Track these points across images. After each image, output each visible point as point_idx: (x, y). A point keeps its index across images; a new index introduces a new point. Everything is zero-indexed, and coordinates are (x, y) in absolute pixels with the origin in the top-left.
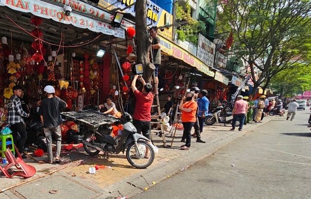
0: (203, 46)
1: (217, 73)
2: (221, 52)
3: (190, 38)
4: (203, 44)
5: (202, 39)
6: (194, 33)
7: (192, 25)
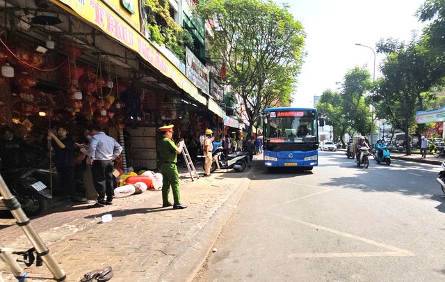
0: (194, 67)
1: (210, 100)
2: (216, 82)
3: (173, 47)
4: (193, 63)
5: (190, 56)
6: (179, 44)
7: (174, 31)
